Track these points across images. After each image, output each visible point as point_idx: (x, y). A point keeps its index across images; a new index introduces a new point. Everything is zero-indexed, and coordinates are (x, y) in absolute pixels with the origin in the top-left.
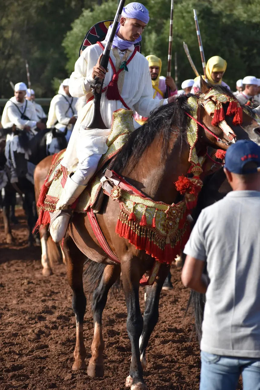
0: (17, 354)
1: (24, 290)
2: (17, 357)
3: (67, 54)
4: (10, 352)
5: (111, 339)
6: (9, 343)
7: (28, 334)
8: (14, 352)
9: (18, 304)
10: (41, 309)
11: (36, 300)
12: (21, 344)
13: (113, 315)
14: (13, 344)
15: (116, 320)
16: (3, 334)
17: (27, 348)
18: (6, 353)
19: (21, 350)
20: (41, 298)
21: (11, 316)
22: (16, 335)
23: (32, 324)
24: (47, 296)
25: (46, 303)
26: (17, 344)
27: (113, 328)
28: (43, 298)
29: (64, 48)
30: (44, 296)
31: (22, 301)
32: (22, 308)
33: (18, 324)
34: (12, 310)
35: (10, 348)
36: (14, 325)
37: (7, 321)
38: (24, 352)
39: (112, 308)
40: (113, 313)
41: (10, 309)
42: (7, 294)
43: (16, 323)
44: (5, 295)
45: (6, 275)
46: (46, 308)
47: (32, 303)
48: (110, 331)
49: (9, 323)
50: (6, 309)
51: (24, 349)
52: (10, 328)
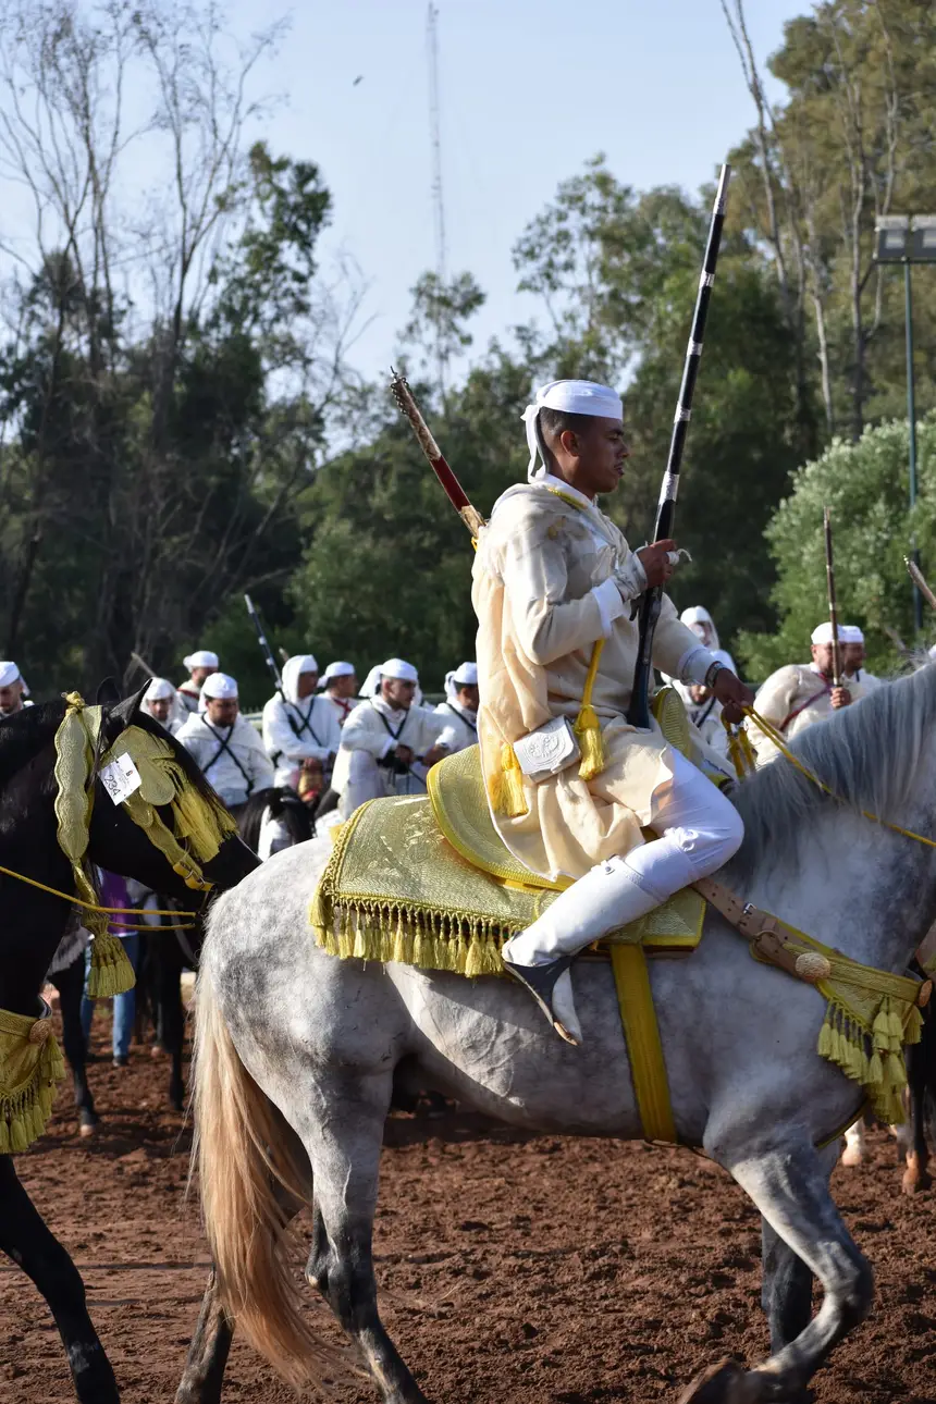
0: (662, 1378)
1: (673, 1203)
2: (661, 1385)
3: (776, 561)
4: (643, 1372)
5: (915, 1339)
6: (640, 1346)
7: (688, 1324)
8: (654, 1372)
9: (656, 1240)
10: (721, 1256)
11: (705, 1230)
12: (670, 1350)
13: (917, 1273)
14: (648, 1351)
15: (928, 1286)
16: (621, 1321)
17: (689, 1361)
18: (631, 1374)
19: (673, 1367)
20: (717, 1224)
21: (640, 1274)
22: (655, 1325)
23: (698, 1296)
24: (735, 1220)
25: (732, 1240)
26: (660, 1351)
27: (917, 1309)
28: (724, 1225)
29: (768, 544)
30: (726, 1220)
31: (667, 1233)
32: (668, 1253)
33: (660, 1296)
34: (642, 1256)
35: (642, 1362)
36: (649, 1298)
37: (629, 1288)
38: (679, 1371)
39: (912, 1253)
40: (916, 1266)
41: (636, 1253)
42: (626, 1212)
43: (654, 1292)
44: (619, 1216)
45: (620, 1161)
46: (733, 1253)
47: (695, 1238)
48: (913, 1317)
49: (636, 1292)
50: (626, 1255)
51: (680, 1364)
52: (639, 1306)
